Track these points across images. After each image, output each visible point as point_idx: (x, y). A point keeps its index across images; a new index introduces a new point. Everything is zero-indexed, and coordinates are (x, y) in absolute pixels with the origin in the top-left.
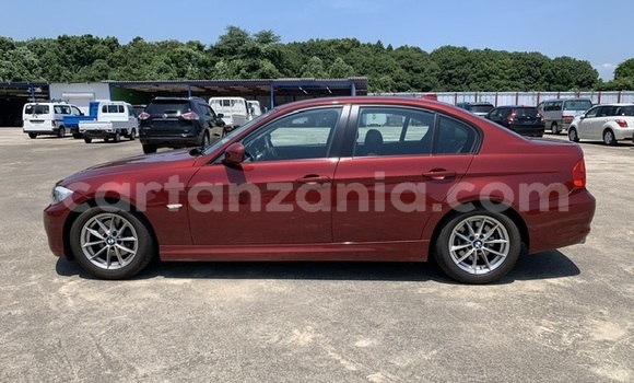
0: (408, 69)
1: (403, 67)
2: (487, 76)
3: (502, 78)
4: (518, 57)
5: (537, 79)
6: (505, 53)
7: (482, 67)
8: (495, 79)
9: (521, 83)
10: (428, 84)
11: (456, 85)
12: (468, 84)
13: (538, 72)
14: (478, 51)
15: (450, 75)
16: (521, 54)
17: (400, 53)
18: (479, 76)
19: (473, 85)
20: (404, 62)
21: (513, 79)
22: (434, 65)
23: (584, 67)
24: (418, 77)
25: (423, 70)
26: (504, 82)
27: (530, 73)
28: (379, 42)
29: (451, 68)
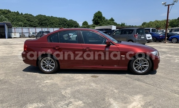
0: (28, 21)
1: (27, 20)
2: (52, 24)
3: (56, 24)
4: (60, 19)
5: (65, 25)
6: (56, 17)
7: (51, 21)
8: (55, 25)
9: (61, 26)
10: (35, 25)
11: (44, 26)
12: (47, 26)
13: (65, 23)
14: (49, 16)
15: (42, 23)
16: (60, 18)
17: (25, 16)
18: (50, 24)
19: (49, 26)
20: (27, 18)
21: (59, 25)
22: (37, 20)
23: (75, 22)
24: (32, 23)
25: (33, 21)
26: (57, 25)
27: (63, 23)
28: (18, 12)
29: (42, 21)
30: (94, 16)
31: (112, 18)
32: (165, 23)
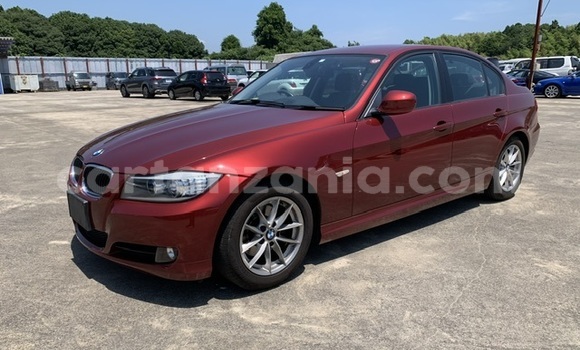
0: (27, 33)
1: (21, 30)
2: (113, 43)
3: (128, 46)
4: (138, 27)
5: (158, 48)
6: (125, 23)
7: (107, 36)
8: (121, 47)
9: (145, 51)
10: (52, 50)
11: (83, 51)
12: (95, 51)
13: (157, 42)
14: (99, 19)
15: (74, 41)
16: (140, 25)
17: (14, 14)
18: (105, 44)
19: (100, 52)
20: (21, 24)
21: (137, 47)
22: (56, 30)
23: (192, 39)
24: (41, 42)
25: (45, 35)
26: (129, 50)
27: (151, 43)
29: (75, 35)
30: (258, 18)
31: (314, 27)
32: (468, 44)
